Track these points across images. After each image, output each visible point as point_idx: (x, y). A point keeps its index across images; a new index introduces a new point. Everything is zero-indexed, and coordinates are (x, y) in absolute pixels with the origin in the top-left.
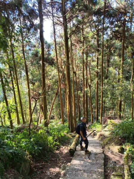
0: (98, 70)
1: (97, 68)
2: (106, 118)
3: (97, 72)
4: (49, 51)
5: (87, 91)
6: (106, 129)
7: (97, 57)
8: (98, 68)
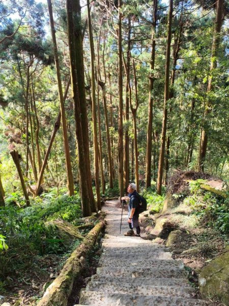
0: (155, 72)
1: (153, 68)
2: (182, 176)
3: (150, 78)
4: (40, 25)
5: (128, 125)
6: (182, 207)
7: (151, 42)
8: (155, 68)
